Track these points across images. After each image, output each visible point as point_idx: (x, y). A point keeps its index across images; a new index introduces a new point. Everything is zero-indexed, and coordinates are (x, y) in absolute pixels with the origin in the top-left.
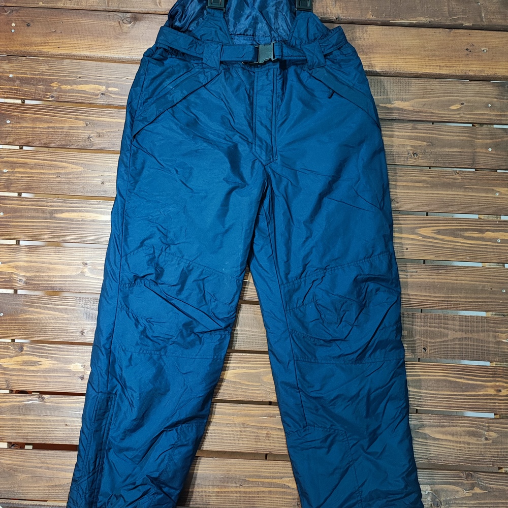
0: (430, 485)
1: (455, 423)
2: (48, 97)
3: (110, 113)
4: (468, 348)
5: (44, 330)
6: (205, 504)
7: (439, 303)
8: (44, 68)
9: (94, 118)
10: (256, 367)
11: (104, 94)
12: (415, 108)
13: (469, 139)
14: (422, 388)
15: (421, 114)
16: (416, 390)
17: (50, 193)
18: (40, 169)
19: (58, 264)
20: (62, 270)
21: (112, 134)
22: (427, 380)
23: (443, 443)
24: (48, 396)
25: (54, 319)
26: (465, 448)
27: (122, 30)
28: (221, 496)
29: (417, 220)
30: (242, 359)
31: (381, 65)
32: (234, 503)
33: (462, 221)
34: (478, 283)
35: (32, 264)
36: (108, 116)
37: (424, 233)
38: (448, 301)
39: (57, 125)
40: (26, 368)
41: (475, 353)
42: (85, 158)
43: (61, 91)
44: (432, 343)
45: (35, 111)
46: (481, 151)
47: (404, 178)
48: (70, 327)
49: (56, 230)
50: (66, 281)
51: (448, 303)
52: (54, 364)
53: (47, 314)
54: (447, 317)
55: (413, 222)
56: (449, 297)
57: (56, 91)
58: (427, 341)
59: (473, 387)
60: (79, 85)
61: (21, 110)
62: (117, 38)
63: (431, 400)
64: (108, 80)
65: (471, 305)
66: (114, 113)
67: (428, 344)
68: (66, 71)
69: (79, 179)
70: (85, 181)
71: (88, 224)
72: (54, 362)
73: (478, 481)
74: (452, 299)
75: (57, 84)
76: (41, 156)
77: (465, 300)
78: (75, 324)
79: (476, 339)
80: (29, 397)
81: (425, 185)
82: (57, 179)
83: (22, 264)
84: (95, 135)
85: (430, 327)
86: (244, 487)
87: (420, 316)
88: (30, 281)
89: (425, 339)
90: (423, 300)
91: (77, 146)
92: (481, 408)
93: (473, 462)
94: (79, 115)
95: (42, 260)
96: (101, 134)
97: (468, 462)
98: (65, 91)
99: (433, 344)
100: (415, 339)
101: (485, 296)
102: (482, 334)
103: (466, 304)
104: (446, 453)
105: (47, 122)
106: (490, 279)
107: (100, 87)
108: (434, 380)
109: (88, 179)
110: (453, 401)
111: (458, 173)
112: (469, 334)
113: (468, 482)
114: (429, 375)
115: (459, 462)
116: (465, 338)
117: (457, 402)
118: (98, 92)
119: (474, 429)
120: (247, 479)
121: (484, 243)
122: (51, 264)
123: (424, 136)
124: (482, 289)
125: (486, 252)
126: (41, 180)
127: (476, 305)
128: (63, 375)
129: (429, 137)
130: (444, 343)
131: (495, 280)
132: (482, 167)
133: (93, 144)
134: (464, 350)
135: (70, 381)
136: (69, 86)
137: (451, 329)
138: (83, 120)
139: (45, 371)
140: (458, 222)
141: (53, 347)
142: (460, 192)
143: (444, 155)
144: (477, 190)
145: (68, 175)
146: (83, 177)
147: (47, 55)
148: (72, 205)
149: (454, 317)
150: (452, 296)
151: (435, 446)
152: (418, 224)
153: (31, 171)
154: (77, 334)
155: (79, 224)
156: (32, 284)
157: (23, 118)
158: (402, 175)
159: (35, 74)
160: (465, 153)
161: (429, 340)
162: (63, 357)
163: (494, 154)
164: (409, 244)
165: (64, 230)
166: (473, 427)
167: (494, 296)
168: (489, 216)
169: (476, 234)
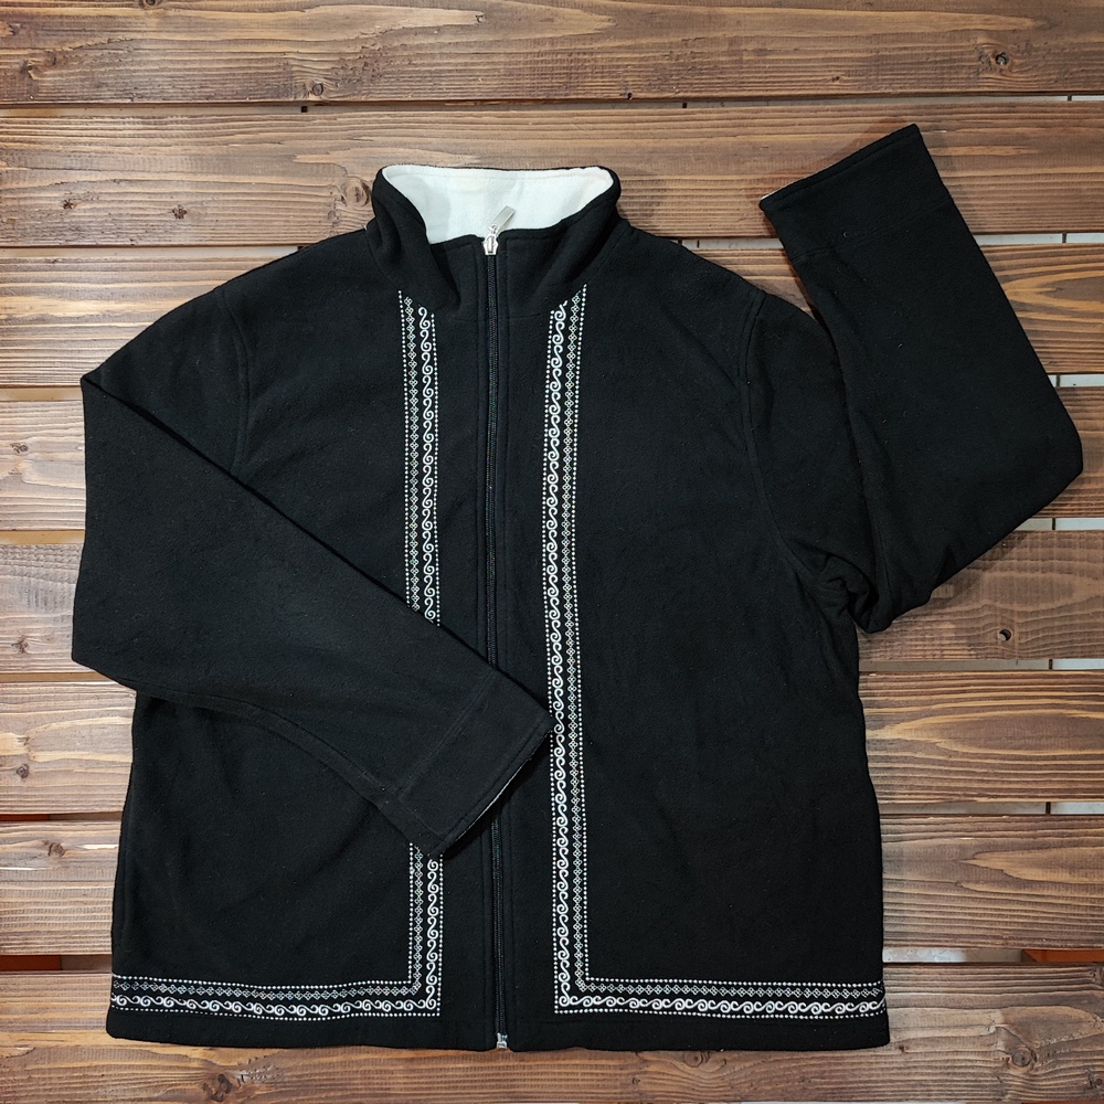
0: (1001, 1008)
16: (973, 750)
23: (1046, 893)
28: (420, 1071)
44: (1026, 614)
47: (960, 134)
58: (1012, 611)
67: (1016, 619)
81: (1023, 152)
84: (41, 59)
85: (1020, 569)
96: (59, 57)
99: (1030, 619)
100: (977, 608)
104: (1053, 919)
108: (1026, 719)
109: (22, 195)
115: (1088, 941)
129: (1042, 2)
130: (1062, 614)
133: (38, 90)
137: (1082, 573)
151: (1024, 903)
158: (955, 124)
161: (1017, 607)
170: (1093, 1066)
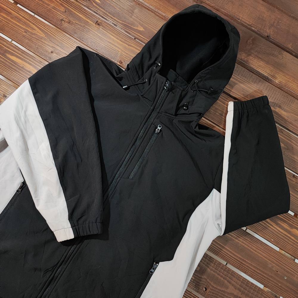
3: (85, 13)
9: (73, 10)
12: (289, 119)
15: (291, 125)
31: (281, 80)
36: (82, 13)
38: (241, 263)
42: (50, 30)
44: (213, 287)
54: (234, 274)
56: (243, 260)
65: (257, 275)
69: (38, 41)
70: (41, 45)
82: (24, 33)
84: (67, 20)
91: (51, 21)
94: (64, 3)
96: (71, 22)
101: (270, 274)
103: (253, 273)
106: (280, 263)
109: (44, 44)
121: (289, 235)
125: (288, 243)
126: (13, 28)
130: (222, 293)
131: (283, 267)
133: (62, 25)
138: (65, 7)
148: (22, 54)
149: (239, 277)
150: (247, 261)
155: (19, 69)
167: (277, 278)
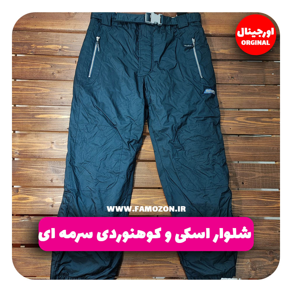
0: (249, 258)
1: (261, 223)
2: (30, 52)
4: (267, 182)
5: (30, 180)
6: (124, 275)
7: (249, 158)
8: (27, 37)
10: (150, 196)
11: (61, 50)
13: (261, 69)
14: (242, 205)
16: (239, 206)
17: (32, 104)
18: (26, 92)
19: (38, 143)
20: (39, 146)
21: (66, 71)
22: (245, 200)
23: (256, 235)
24: (33, 217)
25: (36, 173)
26: (268, 237)
27: (70, 15)
29: (235, 113)
30: (142, 192)
32: (140, 273)
33: (260, 112)
34: (270, 146)
35: (23, 144)
37: (239, 119)
39: (35, 67)
40: (20, 202)
41: (271, 184)
43: (37, 49)
45: (23, 60)
46: (268, 75)
47: (227, 91)
48: (44, 178)
49: (36, 124)
50: (42, 152)
51: (254, 158)
52: (36, 199)
53: (31, 171)
55: (233, 114)
57: (34, 49)
58: (244, 179)
59: (271, 203)
60: (47, 45)
61: (15, 60)
62: (67, 20)
63: (247, 211)
64: (63, 42)
66: (67, 60)
67: (245, 180)
68: (39, 38)
71: (53, 121)
72: (36, 198)
73: (276, 255)
74: (257, 155)
75: (34, 45)
76: (26, 84)
77: (263, 155)
78: (47, 176)
79: (271, 177)
80: (22, 218)
81: (238, 94)
83: (17, 144)
85: (245, 171)
86: (145, 264)
87: (240, 165)
88: (22, 153)
89: (243, 178)
90: (240, 156)
92: (276, 215)
93: (273, 245)
95: (28, 141)
97: (270, 245)
98: (39, 49)
99: (247, 181)
100: (237, 178)
102: (274, 174)
104: (258, 240)
105: (29, 66)
107: (59, 46)
108: (249, 200)
110: (260, 211)
111: (256, 87)
112: (267, 174)
113: (271, 256)
114: (246, 198)
115: (265, 245)
116: (265, 176)
117: (262, 211)
118: (58, 49)
119: (272, 226)
120: (147, 259)
122: (34, 143)
123: (236, 68)
124: (272, 149)
127: (270, 158)
128: (41, 205)
129: (240, 68)
132: (270, 83)
134: (264, 183)
135: (46, 208)
136: (41, 46)
137: (257, 172)
139: (31, 203)
140: (257, 113)
141: (35, 189)
142: (258, 97)
143: (248, 77)
144: (267, 96)
145: (42, 94)
146: (50, 95)
147: (29, 30)
152: (235, 115)
153: (21, 92)
154: (49, 182)
156: (23, 155)
157: (16, 64)
158: (226, 89)
159: (22, 40)
160: (260, 76)
161: (245, 178)
162: (41, 195)
163: (275, 76)
164: (231, 126)
165: (40, 124)
166: (272, 225)
168: (274, 110)
169: (268, 120)
170: (268, 271)
